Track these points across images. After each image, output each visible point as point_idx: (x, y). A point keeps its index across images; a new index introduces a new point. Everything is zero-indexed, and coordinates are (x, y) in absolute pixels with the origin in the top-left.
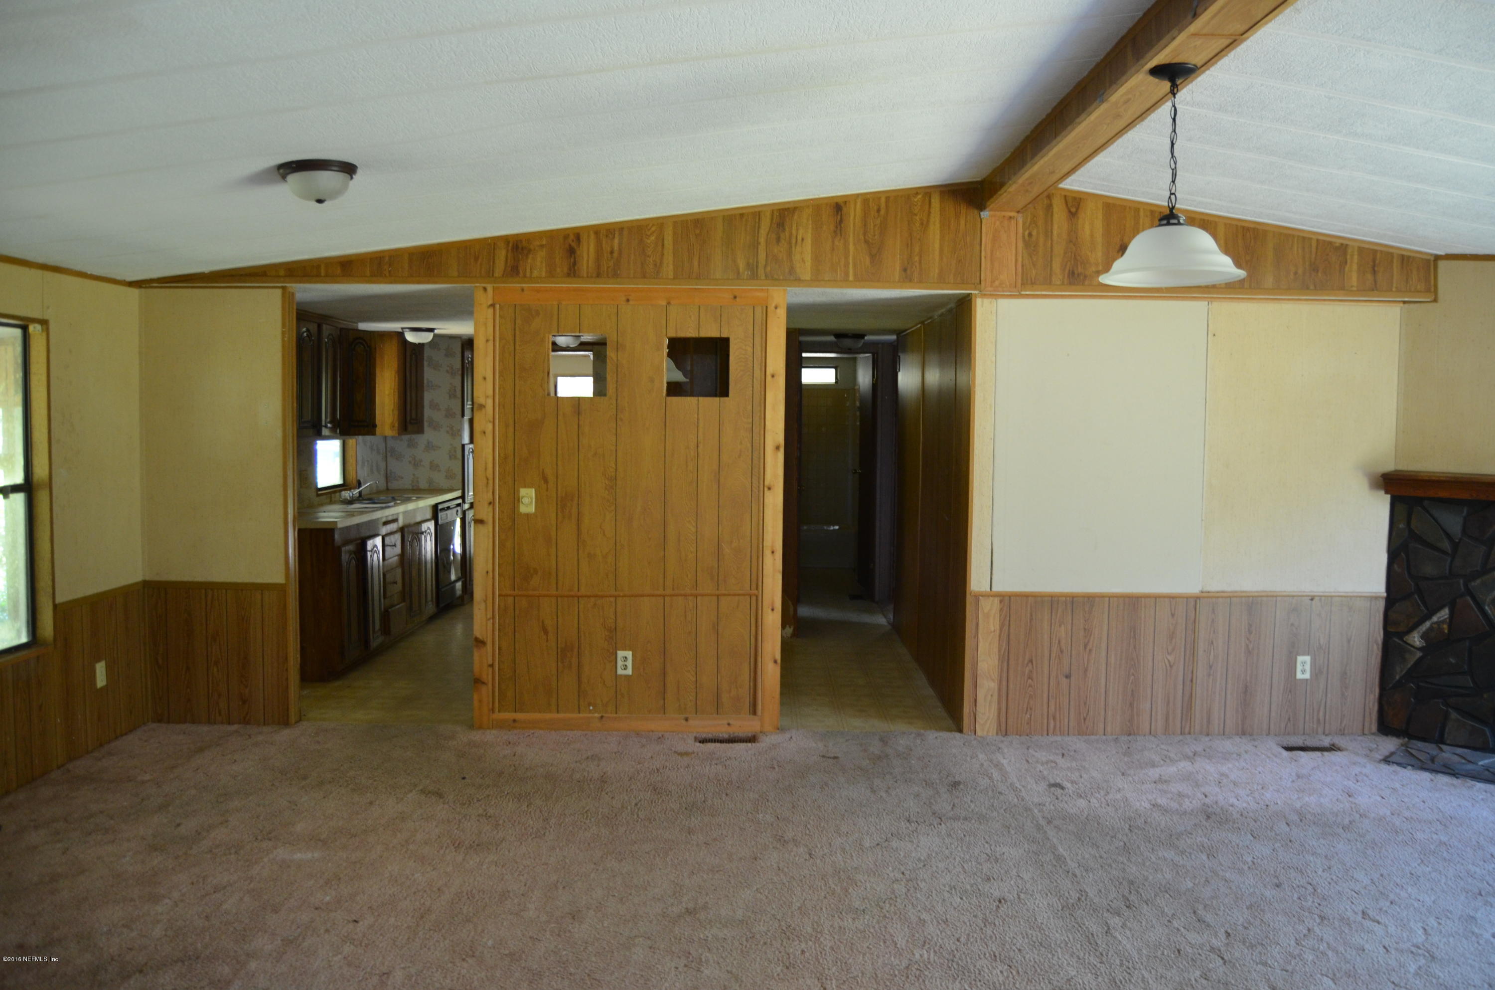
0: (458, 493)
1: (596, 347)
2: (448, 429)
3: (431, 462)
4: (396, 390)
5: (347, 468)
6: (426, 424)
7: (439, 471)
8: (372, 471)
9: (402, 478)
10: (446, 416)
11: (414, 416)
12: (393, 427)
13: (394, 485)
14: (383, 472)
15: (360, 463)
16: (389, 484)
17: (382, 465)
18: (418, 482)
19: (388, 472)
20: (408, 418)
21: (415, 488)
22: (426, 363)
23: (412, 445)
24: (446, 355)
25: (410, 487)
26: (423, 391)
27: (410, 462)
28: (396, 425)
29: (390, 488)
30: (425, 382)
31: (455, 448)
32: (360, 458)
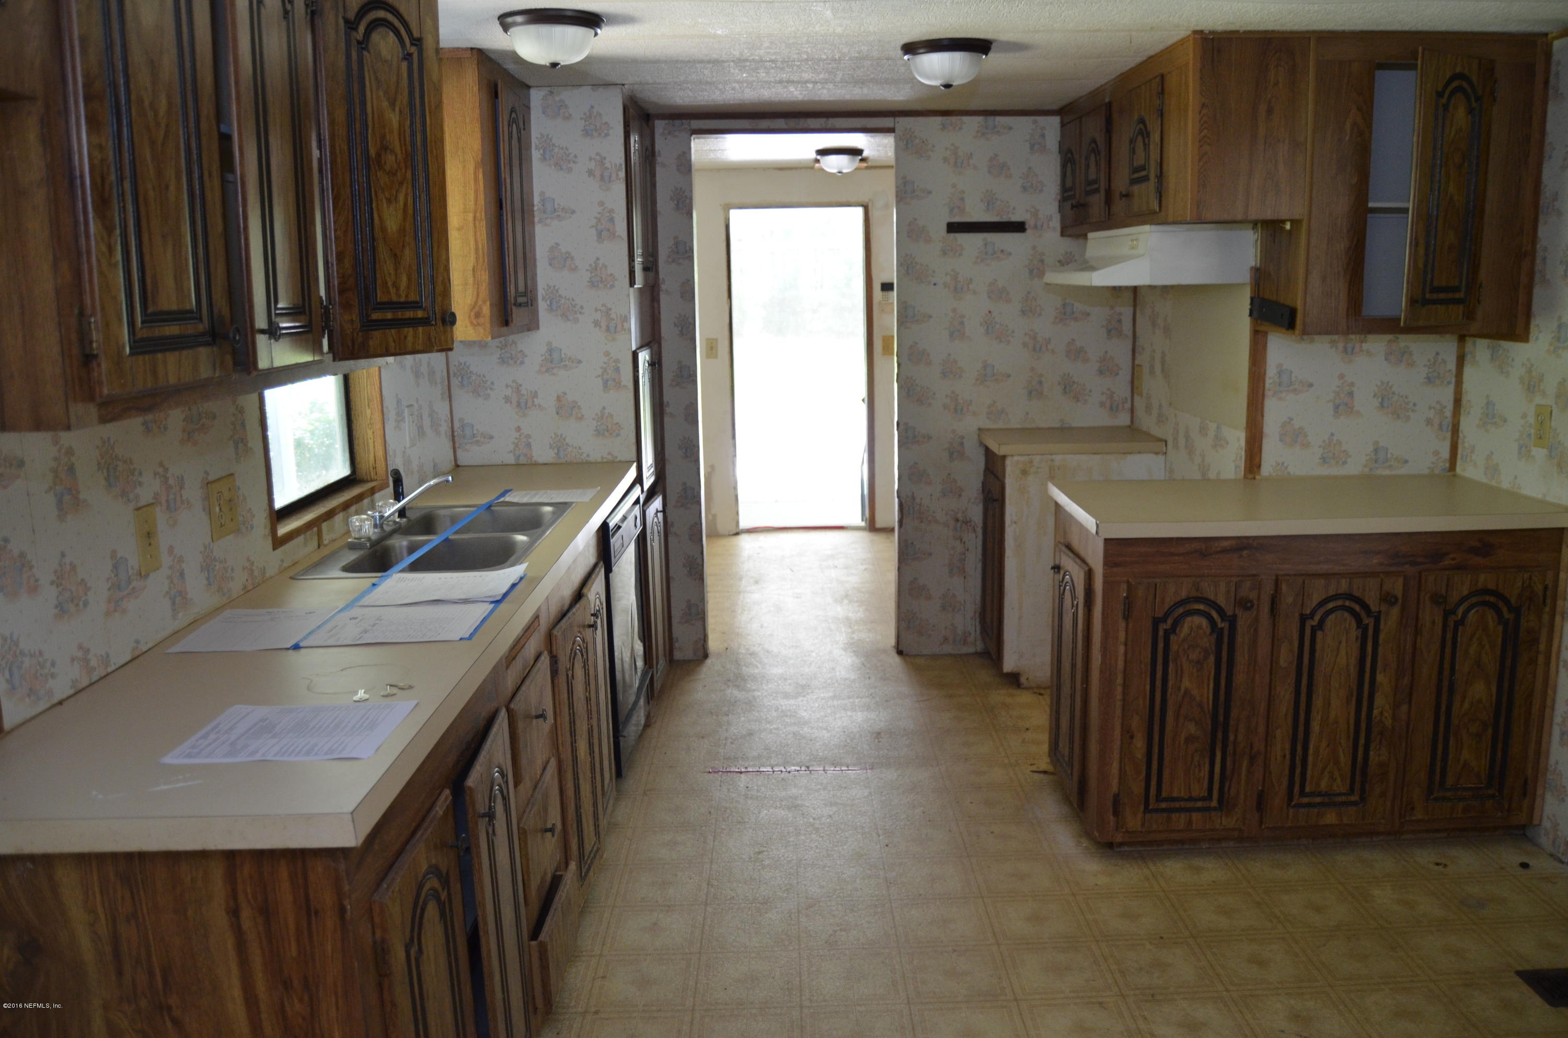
0: (632, 474)
1: (903, 122)
2: (598, 316)
3: (559, 399)
4: (481, 215)
5: (356, 434)
6: (542, 305)
7: (580, 418)
8: (421, 432)
9: (491, 437)
10: (593, 284)
11: (521, 288)
12: (478, 315)
13: (470, 456)
14: (444, 428)
15: (391, 416)
16: (459, 453)
17: (442, 409)
18: (529, 445)
19: (457, 425)
20: (511, 290)
21: (523, 460)
22: (536, 154)
23: (510, 359)
24: (587, 133)
25: (511, 460)
26: (533, 223)
27: (507, 399)
28: (486, 310)
29: (459, 463)
30: (536, 200)
31: (617, 361)
32: (390, 404)
